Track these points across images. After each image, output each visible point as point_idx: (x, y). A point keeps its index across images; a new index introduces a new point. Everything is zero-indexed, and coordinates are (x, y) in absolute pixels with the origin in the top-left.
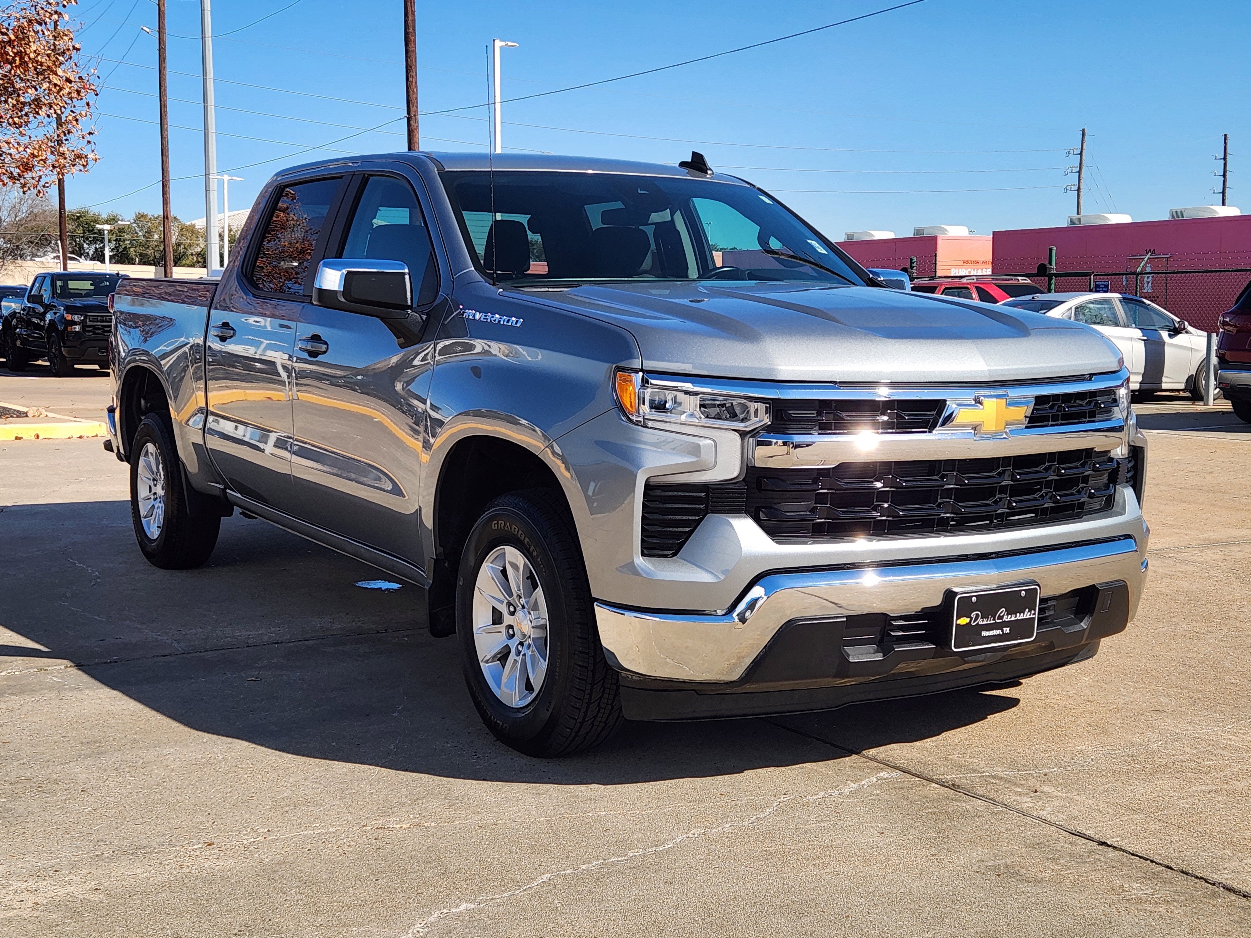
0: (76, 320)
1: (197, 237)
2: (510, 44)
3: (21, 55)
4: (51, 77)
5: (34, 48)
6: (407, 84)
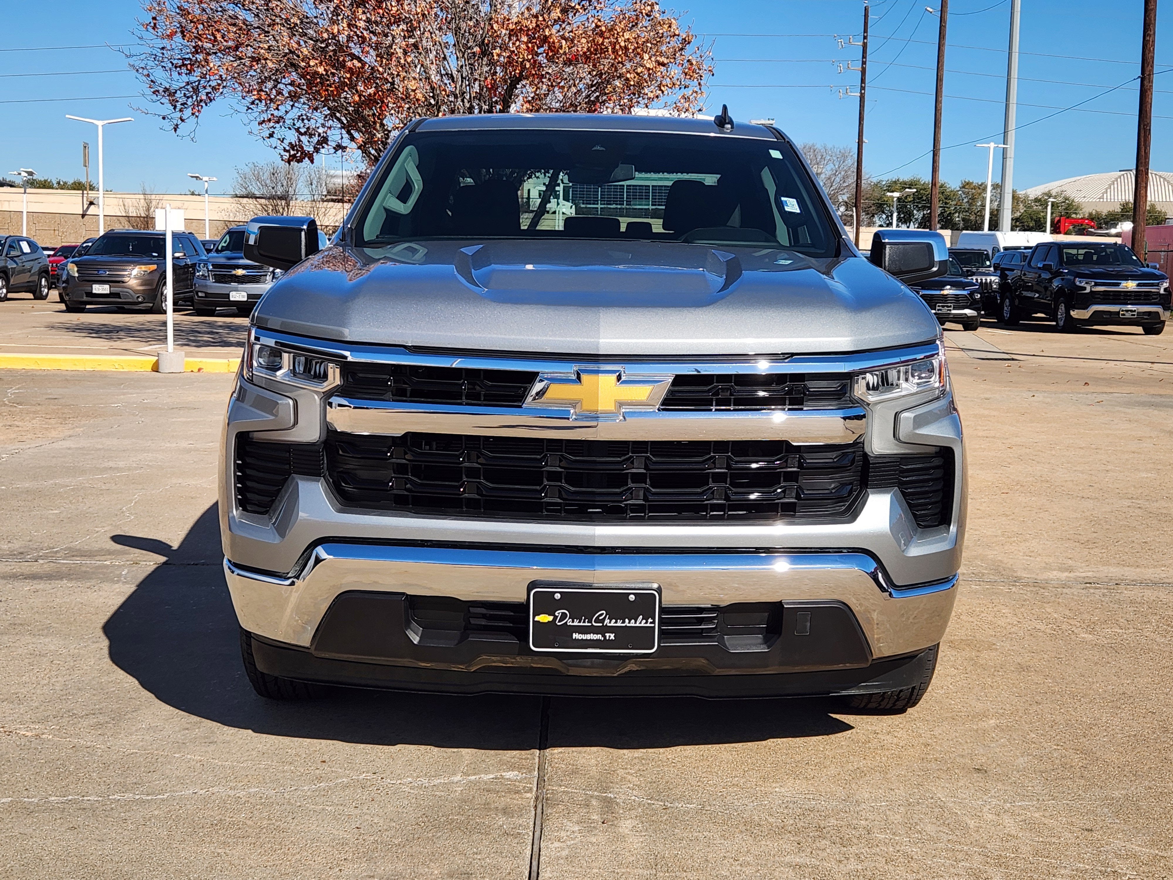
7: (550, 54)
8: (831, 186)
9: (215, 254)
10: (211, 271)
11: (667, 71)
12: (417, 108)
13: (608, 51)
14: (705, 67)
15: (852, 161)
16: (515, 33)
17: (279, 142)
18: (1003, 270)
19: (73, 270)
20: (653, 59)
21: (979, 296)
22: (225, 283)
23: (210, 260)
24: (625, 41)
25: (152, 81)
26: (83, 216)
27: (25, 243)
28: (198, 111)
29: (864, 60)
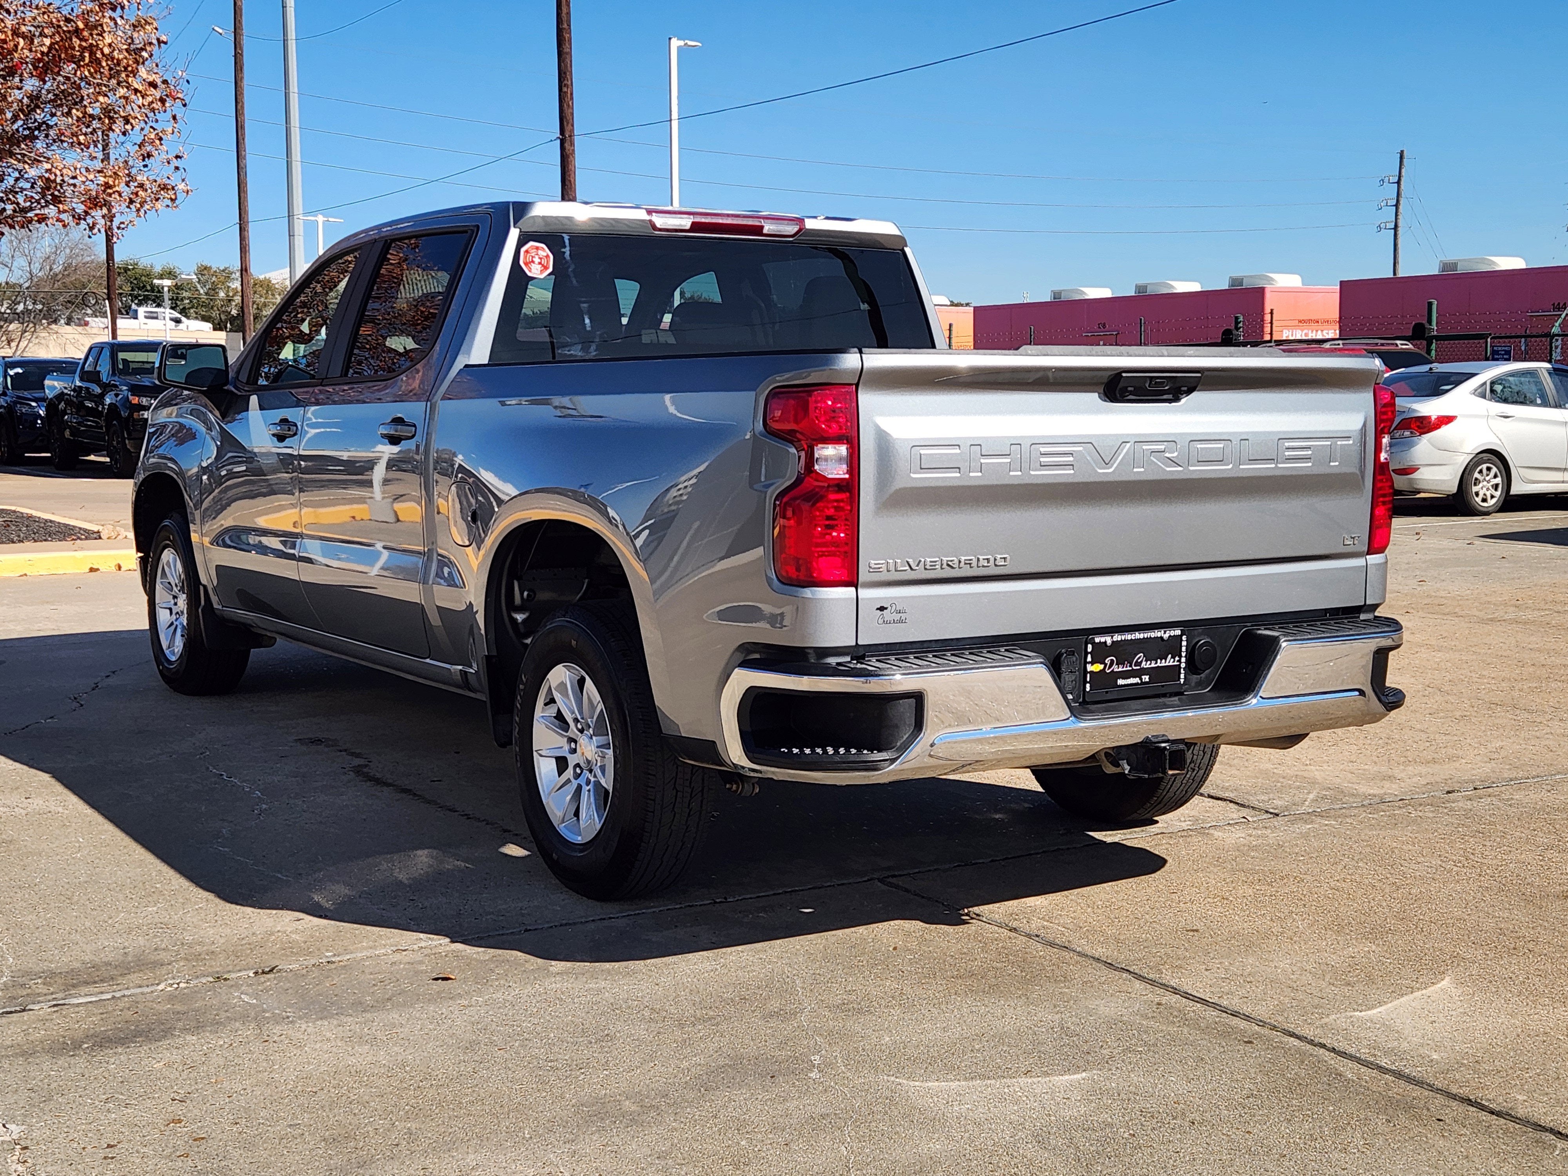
0: (144, 404)
1: (273, 295)
2: (690, 43)
3: (92, 49)
4: (130, 80)
5: (108, 40)
6: (560, 95)
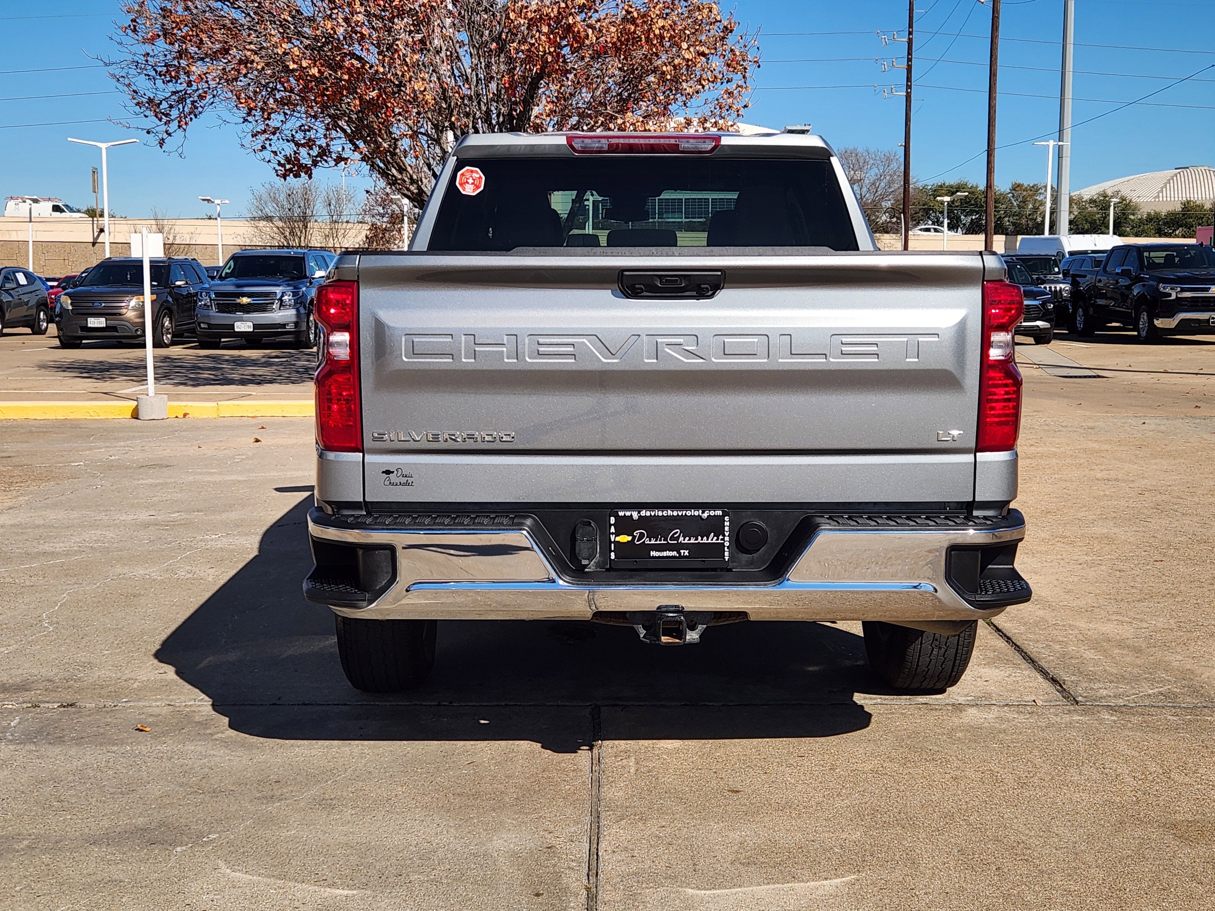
7: (575, 45)
8: (876, 192)
9: (219, 282)
10: (214, 300)
11: (708, 63)
12: (426, 112)
13: (641, 40)
14: (750, 58)
15: (898, 165)
16: (535, 22)
17: (272, 155)
18: (1074, 276)
19: (67, 302)
20: (692, 49)
21: (1052, 305)
22: (230, 312)
23: (212, 289)
24: (660, 29)
25: (134, 91)
26: (94, 244)
27: (21, 274)
28: (186, 124)
29: (910, 57)
